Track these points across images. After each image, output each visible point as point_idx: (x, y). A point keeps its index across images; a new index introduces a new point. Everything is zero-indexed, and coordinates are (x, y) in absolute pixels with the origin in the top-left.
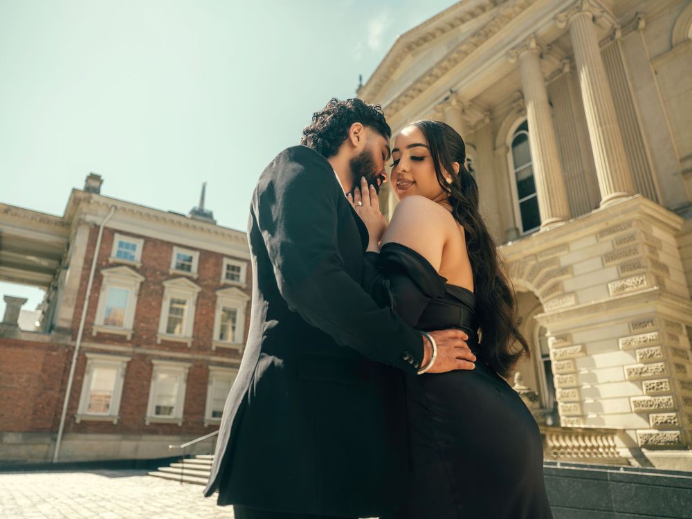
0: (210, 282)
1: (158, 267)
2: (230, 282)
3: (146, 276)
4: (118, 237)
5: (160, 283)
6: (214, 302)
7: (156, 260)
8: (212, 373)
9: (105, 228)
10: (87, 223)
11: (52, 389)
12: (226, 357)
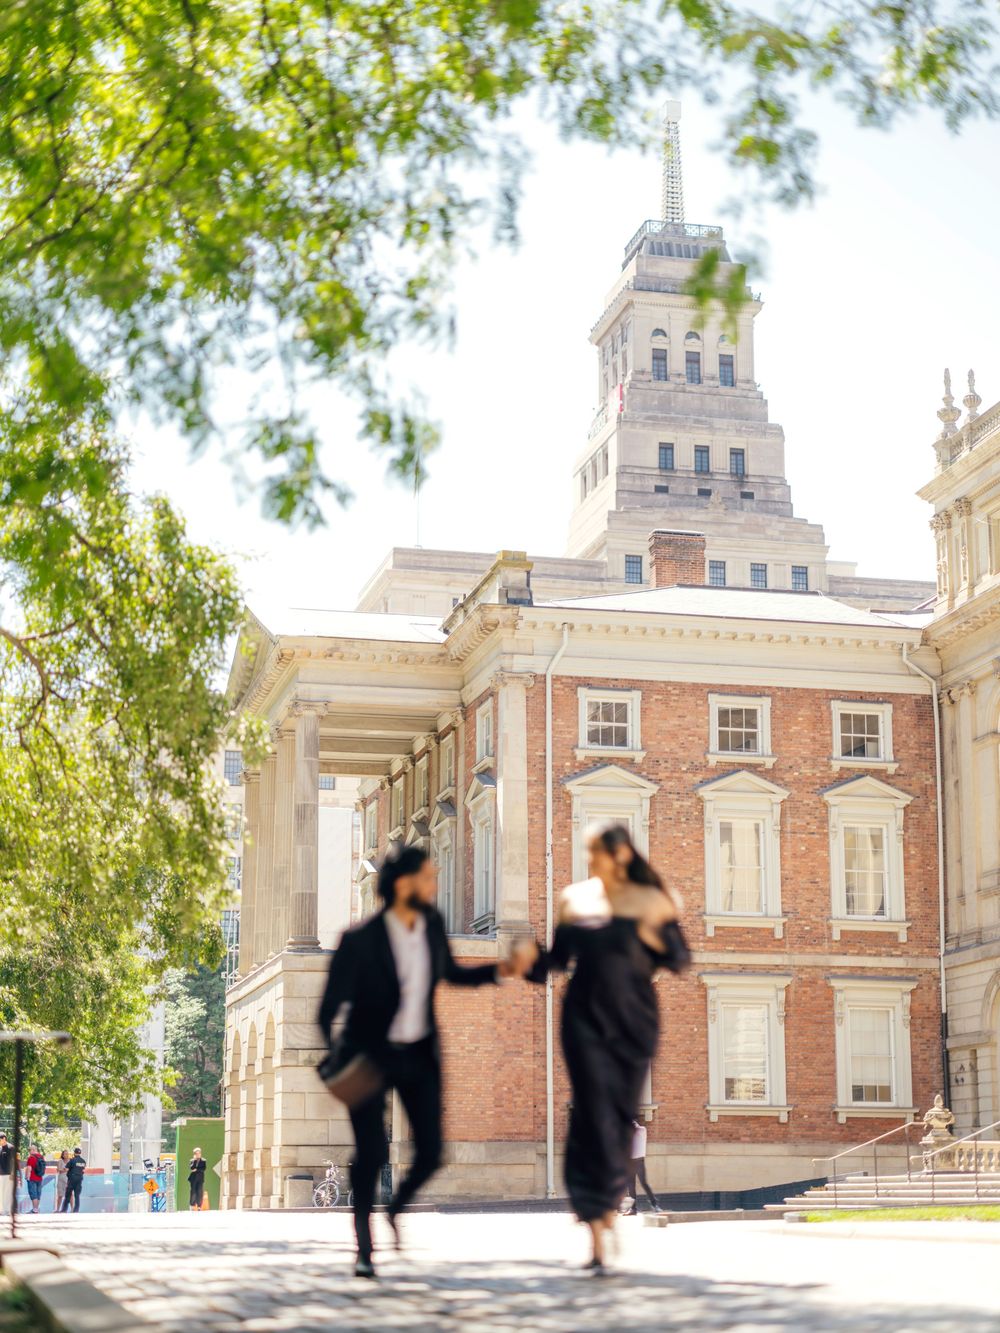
0: (807, 771)
1: (681, 754)
2: (855, 762)
3: (657, 782)
4: (585, 696)
5: (691, 792)
6: (824, 821)
7: (674, 736)
8: (839, 997)
9: (556, 679)
10: (518, 676)
11: (519, 1053)
12: (870, 955)
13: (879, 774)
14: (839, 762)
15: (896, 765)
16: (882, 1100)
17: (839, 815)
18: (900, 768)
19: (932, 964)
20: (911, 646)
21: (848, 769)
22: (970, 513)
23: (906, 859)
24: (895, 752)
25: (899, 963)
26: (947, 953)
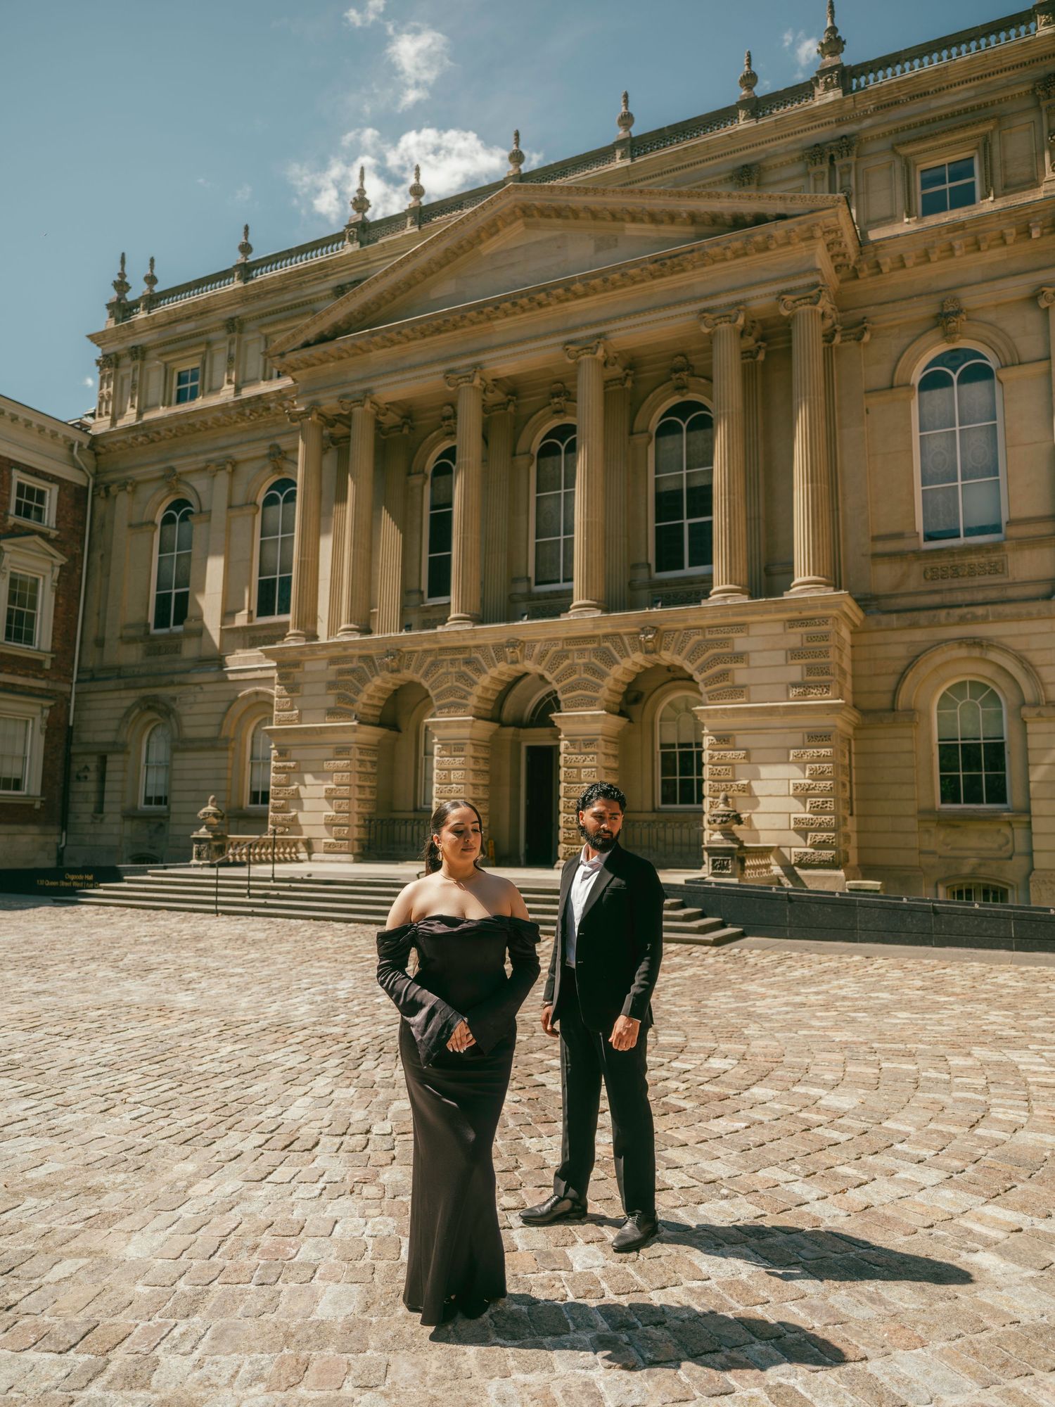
2: (25, 522)
12: (20, 675)
13: (44, 536)
14: (13, 520)
15: (57, 533)
16: (14, 789)
17: (10, 561)
18: (58, 536)
19: (66, 688)
20: (80, 445)
21: (20, 526)
22: (143, 359)
23: (56, 605)
24: (57, 522)
25: (42, 684)
26: (78, 681)
